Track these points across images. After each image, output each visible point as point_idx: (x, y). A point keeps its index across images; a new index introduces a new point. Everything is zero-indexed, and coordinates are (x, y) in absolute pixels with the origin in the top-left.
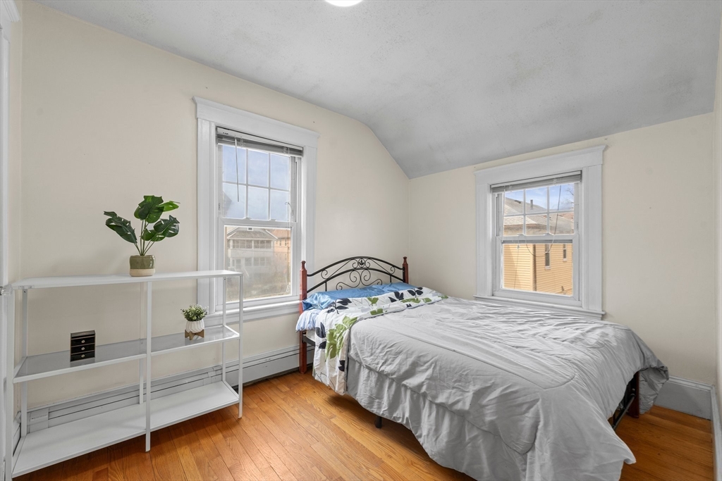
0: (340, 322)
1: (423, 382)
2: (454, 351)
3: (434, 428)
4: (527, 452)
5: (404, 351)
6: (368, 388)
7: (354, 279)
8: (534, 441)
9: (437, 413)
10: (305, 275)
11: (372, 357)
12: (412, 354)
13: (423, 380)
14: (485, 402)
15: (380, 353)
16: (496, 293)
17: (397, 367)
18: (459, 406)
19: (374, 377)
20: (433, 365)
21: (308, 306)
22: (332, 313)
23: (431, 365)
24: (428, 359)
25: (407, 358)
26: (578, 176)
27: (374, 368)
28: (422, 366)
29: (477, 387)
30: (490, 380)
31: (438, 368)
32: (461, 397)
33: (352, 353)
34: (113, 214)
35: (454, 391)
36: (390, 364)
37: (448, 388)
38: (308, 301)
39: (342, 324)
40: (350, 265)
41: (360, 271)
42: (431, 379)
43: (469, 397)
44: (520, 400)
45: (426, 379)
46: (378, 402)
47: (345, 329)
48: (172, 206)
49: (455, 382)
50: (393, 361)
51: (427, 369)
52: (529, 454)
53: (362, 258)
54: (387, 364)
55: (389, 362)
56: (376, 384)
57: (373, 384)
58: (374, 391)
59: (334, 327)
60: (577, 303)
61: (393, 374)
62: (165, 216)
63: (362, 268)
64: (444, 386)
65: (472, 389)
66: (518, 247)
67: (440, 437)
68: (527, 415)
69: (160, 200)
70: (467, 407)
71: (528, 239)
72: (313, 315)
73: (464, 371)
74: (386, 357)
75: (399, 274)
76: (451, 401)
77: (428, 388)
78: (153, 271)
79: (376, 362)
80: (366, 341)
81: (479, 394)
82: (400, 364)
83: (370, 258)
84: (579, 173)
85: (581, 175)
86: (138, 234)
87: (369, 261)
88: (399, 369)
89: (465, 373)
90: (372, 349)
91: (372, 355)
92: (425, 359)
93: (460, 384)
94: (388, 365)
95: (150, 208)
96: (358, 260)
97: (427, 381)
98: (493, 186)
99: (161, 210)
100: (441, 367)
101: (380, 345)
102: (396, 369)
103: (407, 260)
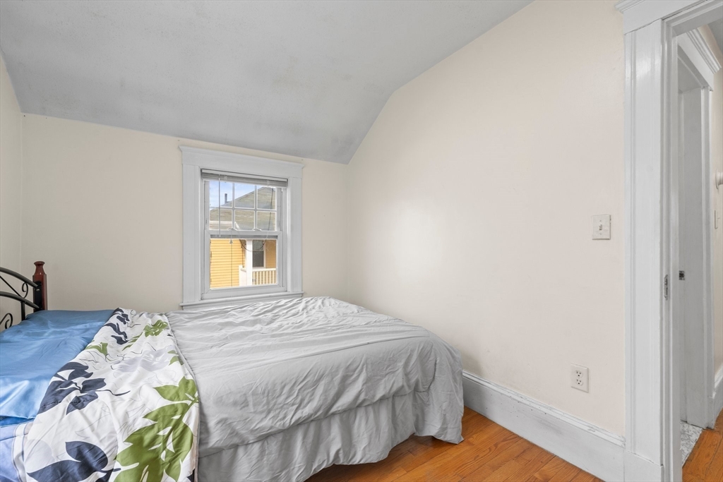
0: (158, 402)
1: (360, 391)
3: (375, 429)
4: (431, 385)
5: (326, 373)
6: (265, 470)
8: (435, 374)
9: (375, 412)
11: (271, 415)
12: (337, 371)
13: (359, 388)
14: (409, 369)
15: (287, 398)
16: (205, 296)
17: (323, 397)
18: (394, 389)
19: (273, 446)
20: (365, 366)
23: (362, 368)
24: (357, 364)
25: (332, 379)
26: (283, 183)
28: (352, 375)
29: (403, 361)
30: (408, 350)
31: (369, 366)
32: (394, 378)
33: (215, 439)
35: (386, 378)
36: (308, 403)
37: (382, 379)
39: (167, 403)
42: (367, 381)
43: (400, 372)
44: (426, 352)
45: (363, 385)
46: (286, 474)
47: (186, 408)
49: (387, 368)
50: (313, 394)
51: (359, 376)
54: (302, 407)
55: (306, 401)
60: (282, 289)
61: (316, 413)
64: (378, 380)
65: (401, 364)
68: (430, 359)
70: (400, 384)
74: (300, 398)
76: (388, 388)
77: (366, 395)
79: (281, 416)
80: (250, 399)
81: (406, 366)
82: (324, 392)
84: (285, 180)
85: (287, 182)
88: (326, 399)
89: (391, 356)
90: (268, 403)
91: (269, 412)
92: (355, 366)
93: (390, 368)
94: (305, 407)
97: (365, 386)
98: (203, 171)
100: (371, 364)
101: (283, 387)
102: (321, 402)
103: (44, 267)
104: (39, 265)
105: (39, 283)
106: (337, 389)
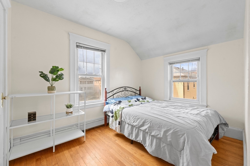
0: (118, 109)
1: (147, 128)
2: (157, 118)
3: (150, 143)
4: (181, 151)
5: (140, 118)
6: (128, 131)
7: (123, 94)
8: (184, 147)
9: (152, 138)
10: (106, 93)
11: (129, 120)
12: (143, 119)
13: (147, 127)
14: (167, 134)
15: (132, 119)
16: (171, 99)
18: (159, 136)
19: (130, 127)
21: (107, 103)
22: (115, 106)
23: (149, 123)
24: (149, 121)
25: (141, 120)
26: (198, 59)
27: (130, 124)
28: (146, 123)
29: (165, 130)
30: (169, 127)
31: (152, 123)
32: (159, 133)
33: (123, 119)
34: (42, 72)
35: (157, 131)
36: (136, 122)
37: (155, 130)
38: (107, 102)
40: (121, 90)
41: (125, 92)
42: (149, 127)
43: (162, 133)
44: (179, 134)
46: (132, 135)
47: (120, 111)
48: (62, 69)
49: (158, 128)
50: (137, 121)
52: (182, 151)
53: (125, 87)
55: (135, 122)
56: (131, 129)
57: (130, 129)
58: (130, 132)
59: (116, 110)
60: (198, 102)
61: (136, 126)
62: (59, 73)
63: (125, 91)
64: (154, 129)
65: (163, 130)
66: (178, 83)
67: (153, 146)
68: (181, 138)
69: (58, 67)
70: (161, 136)
71: (182, 81)
72: (109, 106)
73: (160, 124)
74: (134, 120)
75: (138, 92)
76: (156, 134)
77: (148, 130)
78: (55, 91)
79: (131, 122)
80: (127, 115)
81: (166, 132)
82: (139, 122)
83: (128, 87)
84: (199, 58)
85: (199, 59)
86: (50, 79)
87: (128, 88)
88: (139, 124)
89: (161, 125)
90: (129, 117)
91: (129, 119)
92: (147, 121)
93: (159, 129)
95: (54, 70)
96: (124, 88)
98: (170, 63)
99: (58, 71)
100: (153, 123)
101: (132, 116)
102: (138, 124)
103: (141, 88)
104: (140, 87)
105: (140, 91)
106: (142, 123)
